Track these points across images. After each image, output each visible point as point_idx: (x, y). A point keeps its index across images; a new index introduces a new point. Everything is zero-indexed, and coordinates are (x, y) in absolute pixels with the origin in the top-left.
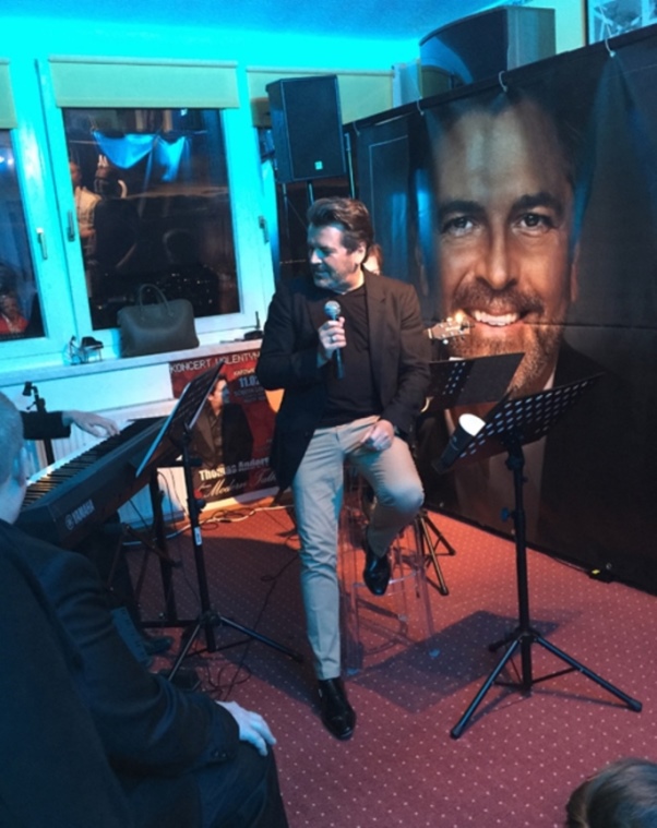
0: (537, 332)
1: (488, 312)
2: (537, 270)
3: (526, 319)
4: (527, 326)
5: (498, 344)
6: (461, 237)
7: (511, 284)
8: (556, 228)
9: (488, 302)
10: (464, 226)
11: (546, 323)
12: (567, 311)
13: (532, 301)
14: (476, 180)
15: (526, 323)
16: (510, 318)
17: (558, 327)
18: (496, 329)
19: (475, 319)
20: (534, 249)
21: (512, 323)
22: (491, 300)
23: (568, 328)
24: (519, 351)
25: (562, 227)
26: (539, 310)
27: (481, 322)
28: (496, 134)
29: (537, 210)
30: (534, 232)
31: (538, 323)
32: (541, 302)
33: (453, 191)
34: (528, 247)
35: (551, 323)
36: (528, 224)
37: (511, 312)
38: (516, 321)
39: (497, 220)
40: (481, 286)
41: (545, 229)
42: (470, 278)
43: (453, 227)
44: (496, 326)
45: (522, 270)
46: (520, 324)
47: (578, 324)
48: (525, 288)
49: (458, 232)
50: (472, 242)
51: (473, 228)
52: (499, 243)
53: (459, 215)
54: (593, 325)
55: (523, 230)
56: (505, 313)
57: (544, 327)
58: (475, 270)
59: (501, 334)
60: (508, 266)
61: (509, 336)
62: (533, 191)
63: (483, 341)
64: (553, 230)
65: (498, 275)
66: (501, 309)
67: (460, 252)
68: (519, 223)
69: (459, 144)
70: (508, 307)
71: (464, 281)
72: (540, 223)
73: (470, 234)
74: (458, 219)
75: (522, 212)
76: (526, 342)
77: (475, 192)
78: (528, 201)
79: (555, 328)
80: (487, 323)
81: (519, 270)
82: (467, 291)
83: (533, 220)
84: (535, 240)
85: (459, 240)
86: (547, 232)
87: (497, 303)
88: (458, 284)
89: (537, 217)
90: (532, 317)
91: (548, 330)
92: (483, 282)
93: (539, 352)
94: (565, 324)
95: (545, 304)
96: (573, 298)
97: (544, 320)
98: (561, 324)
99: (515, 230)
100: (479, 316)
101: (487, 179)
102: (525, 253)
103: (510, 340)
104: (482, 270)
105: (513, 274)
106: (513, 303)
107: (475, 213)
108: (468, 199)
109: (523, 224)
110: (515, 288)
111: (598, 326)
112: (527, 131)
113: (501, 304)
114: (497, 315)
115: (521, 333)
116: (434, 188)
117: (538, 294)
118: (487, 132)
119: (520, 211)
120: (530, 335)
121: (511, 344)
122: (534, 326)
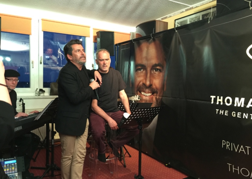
0: (156, 98)
1: (145, 92)
2: (157, 82)
3: (154, 95)
4: (154, 97)
5: (147, 101)
6: (140, 73)
7: (151, 85)
8: (162, 72)
9: (145, 90)
10: (141, 70)
11: (158, 96)
12: (163, 93)
13: (155, 90)
14: (145, 59)
15: (154, 96)
16: (150, 94)
17: (161, 97)
18: (146, 97)
19: (141, 94)
20: (157, 77)
21: (150, 96)
22: (146, 89)
23: (163, 97)
24: (152, 102)
25: (163, 72)
26: (157, 92)
27: (143, 95)
28: (150, 48)
29: (158, 67)
30: (157, 73)
31: (156, 96)
32: (157, 90)
33: (139, 62)
34: (155, 76)
35: (159, 96)
36: (156, 71)
37: (150, 93)
38: (151, 95)
39: (149, 69)
40: (144, 85)
41: (159, 72)
42: (141, 83)
43: (138, 70)
44: (146, 96)
45: (154, 82)
46: (152, 96)
47: (166, 97)
48: (154, 87)
49: (139, 72)
50: (142, 74)
51: (143, 71)
52: (149, 75)
53: (140, 67)
54: (169, 97)
55: (154, 72)
56: (149, 93)
57: (158, 97)
58: (143, 81)
59: (148, 98)
60: (150, 81)
61: (149, 99)
62: (157, 63)
63: (143, 100)
64: (161, 73)
65: (148, 83)
66: (148, 92)
67: (139, 77)
68: (153, 70)
69: (141, 50)
70: (150, 92)
71: (140, 84)
72: (158, 71)
73: (142, 72)
74: (140, 68)
75: (154, 68)
76: (153, 101)
77: (144, 62)
78: (156, 65)
79: (160, 97)
80: (144, 95)
81: (153, 82)
82: (140, 87)
83: (157, 70)
84: (157, 75)
85: (140, 74)
86: (160, 73)
87: (147, 90)
88: (138, 85)
89: (158, 69)
90: (155, 94)
91: (159, 98)
92: (144, 84)
93: (156, 104)
94: (163, 96)
95: (158, 91)
96: (165, 90)
97: (158, 95)
98: (161, 96)
99: (152, 72)
100: (143, 93)
101: (147, 59)
102: (154, 78)
103: (149, 100)
104: (144, 81)
105: (151, 83)
106: (151, 90)
107: (144, 67)
108: (143, 64)
109: (154, 71)
110: (152, 87)
111: (170, 97)
112: (157, 48)
113: (148, 90)
114: (147, 93)
115: (152, 98)
116: (135, 61)
117: (157, 88)
118: (148, 48)
119: (154, 67)
120: (154, 99)
121: (150, 101)
122: (156, 97)
